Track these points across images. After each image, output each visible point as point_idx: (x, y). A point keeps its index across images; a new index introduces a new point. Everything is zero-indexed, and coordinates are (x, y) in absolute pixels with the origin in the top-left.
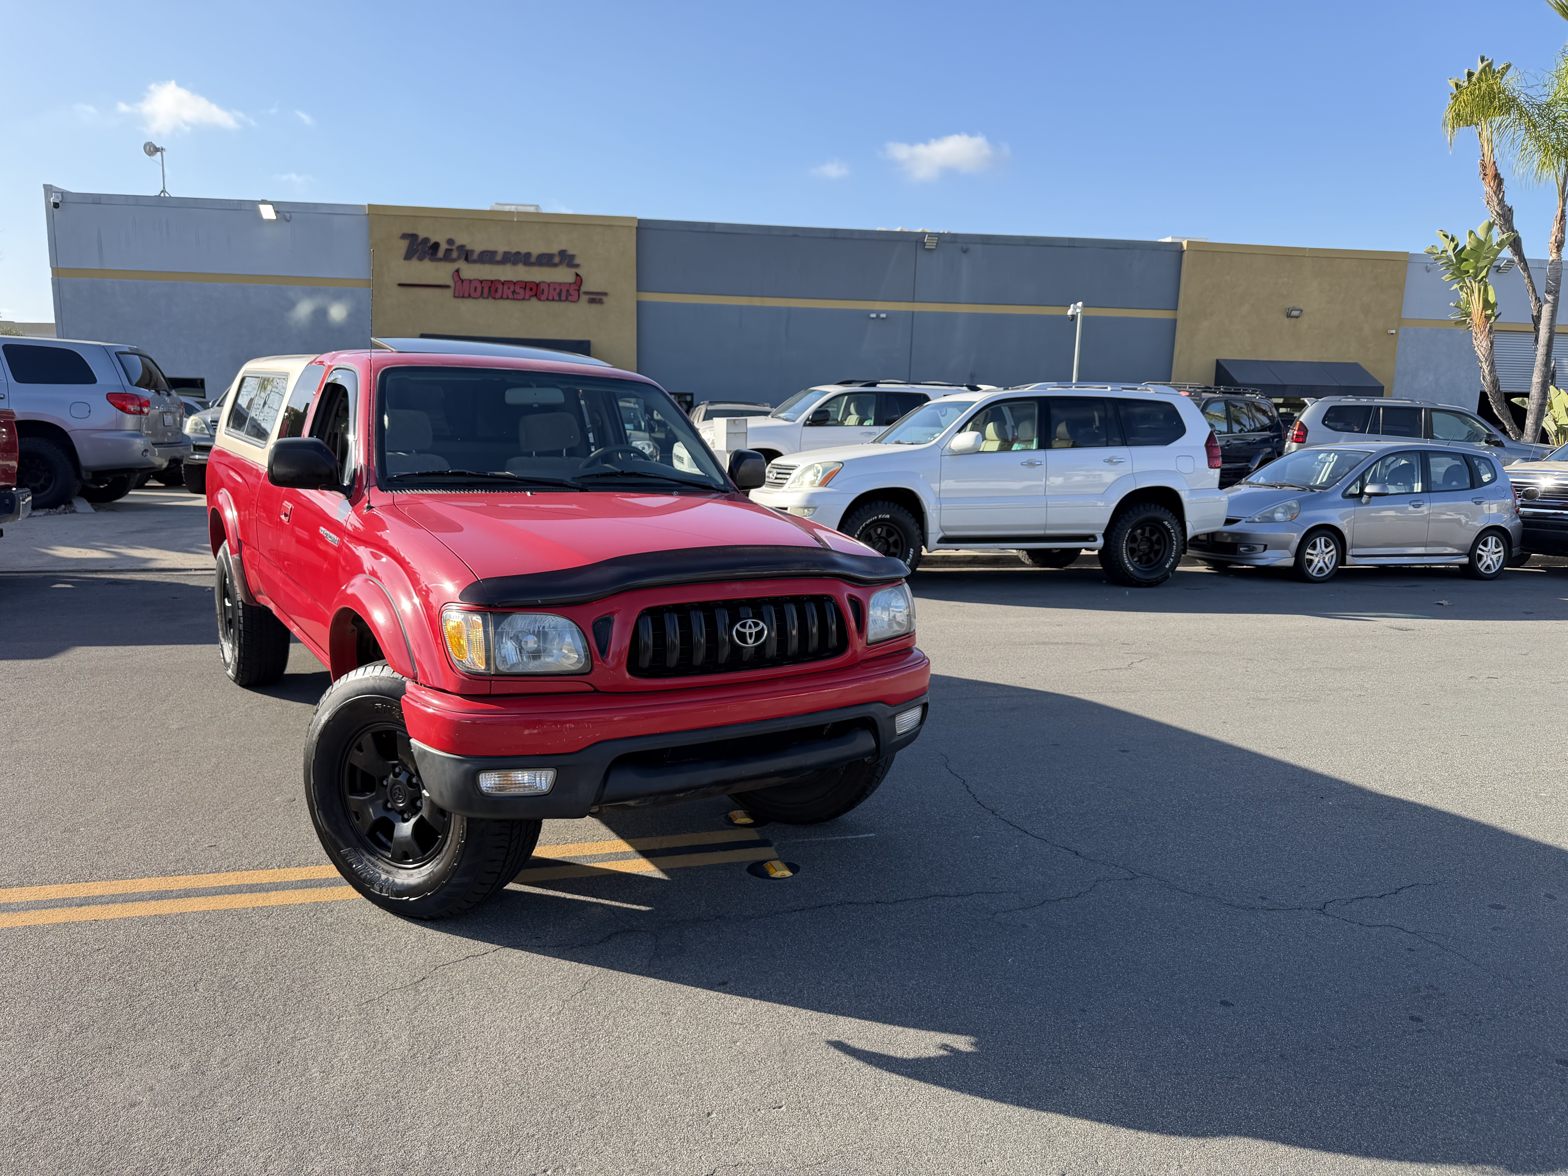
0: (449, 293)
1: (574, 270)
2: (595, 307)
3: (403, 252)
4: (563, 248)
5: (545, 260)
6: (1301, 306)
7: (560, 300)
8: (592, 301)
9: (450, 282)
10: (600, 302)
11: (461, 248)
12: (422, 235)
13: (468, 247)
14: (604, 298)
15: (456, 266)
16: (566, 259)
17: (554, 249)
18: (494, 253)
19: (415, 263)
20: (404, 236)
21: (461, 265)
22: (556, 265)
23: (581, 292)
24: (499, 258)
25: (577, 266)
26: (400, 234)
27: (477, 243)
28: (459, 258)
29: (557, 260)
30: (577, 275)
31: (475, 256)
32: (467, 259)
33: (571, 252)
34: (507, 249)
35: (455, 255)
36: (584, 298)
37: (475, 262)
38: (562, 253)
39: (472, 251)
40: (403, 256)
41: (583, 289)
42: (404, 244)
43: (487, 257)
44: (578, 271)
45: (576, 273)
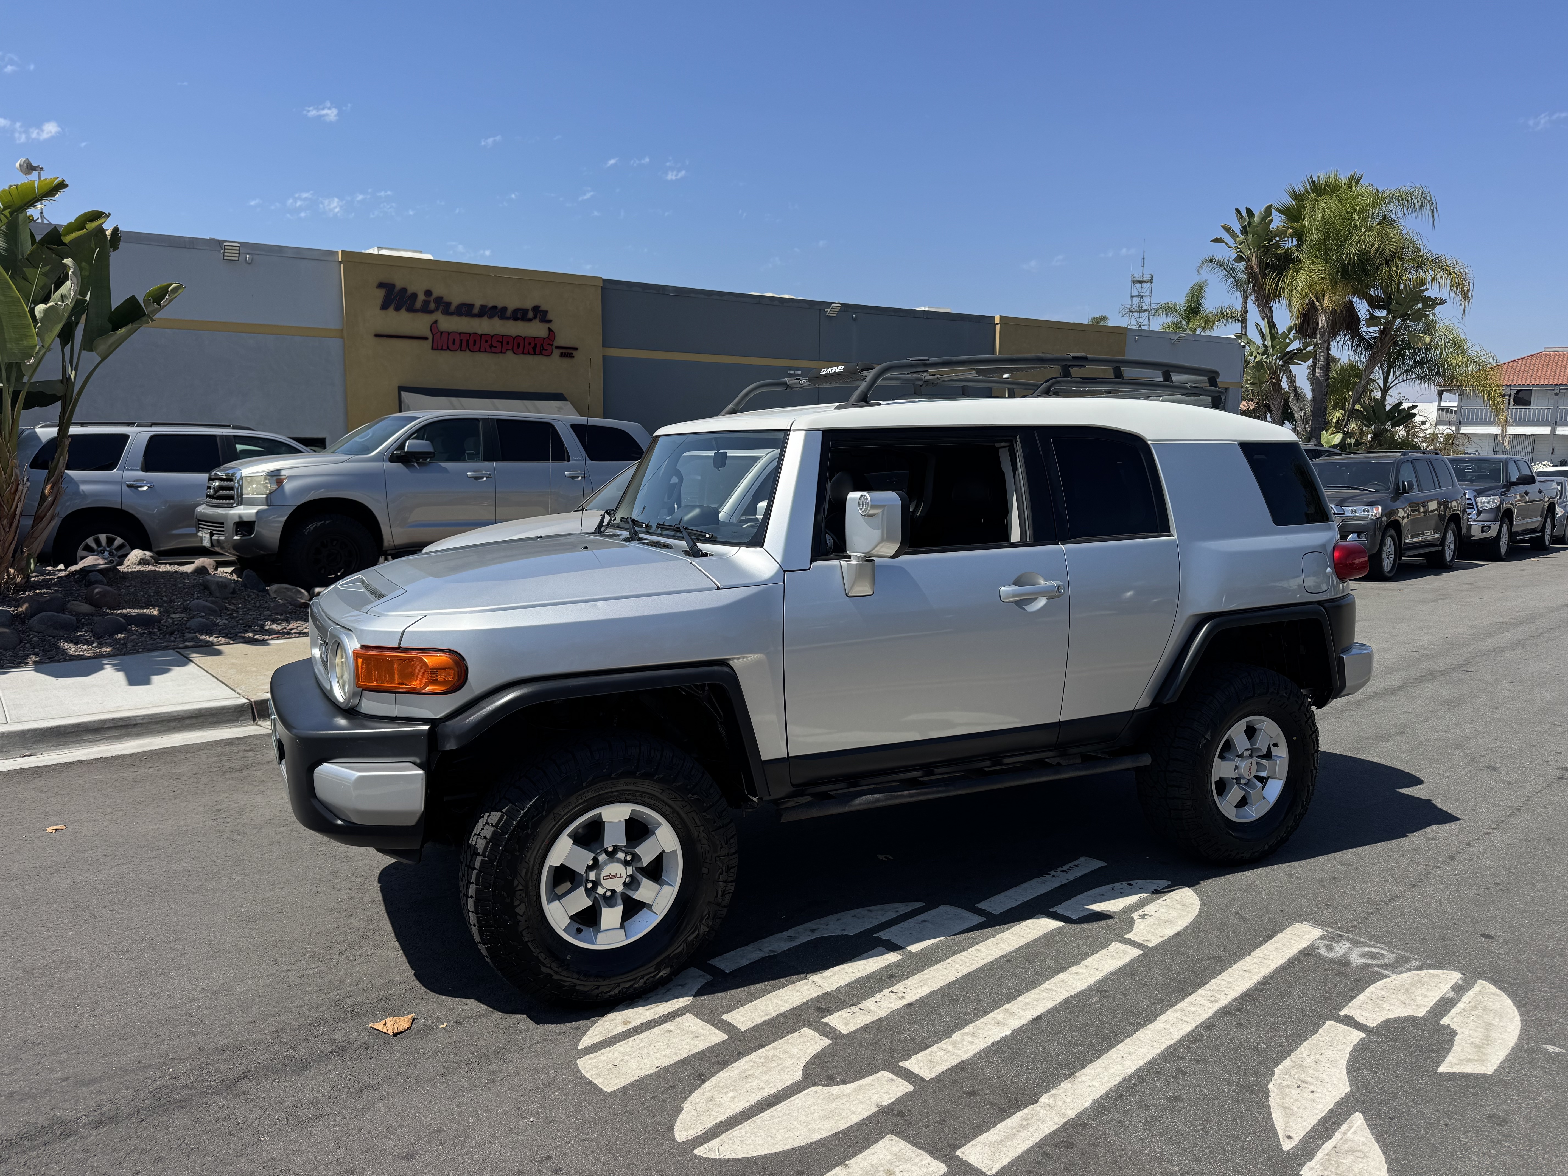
1: (547, 325)
2: (566, 362)
3: (380, 302)
4: (536, 303)
5: (520, 315)
7: (535, 354)
8: (563, 355)
9: (427, 332)
11: (439, 300)
12: (399, 284)
13: (446, 299)
16: (539, 314)
17: (529, 304)
18: (471, 306)
20: (381, 285)
21: (438, 316)
22: (530, 320)
23: (554, 346)
24: (476, 311)
26: (376, 283)
27: (456, 296)
28: (437, 309)
29: (531, 315)
30: (550, 330)
31: (452, 309)
32: (444, 312)
33: (543, 308)
35: (432, 306)
37: (452, 314)
38: (536, 309)
39: (450, 303)
40: (379, 307)
42: (381, 294)
43: (465, 310)
44: (551, 326)
45: (549, 328)
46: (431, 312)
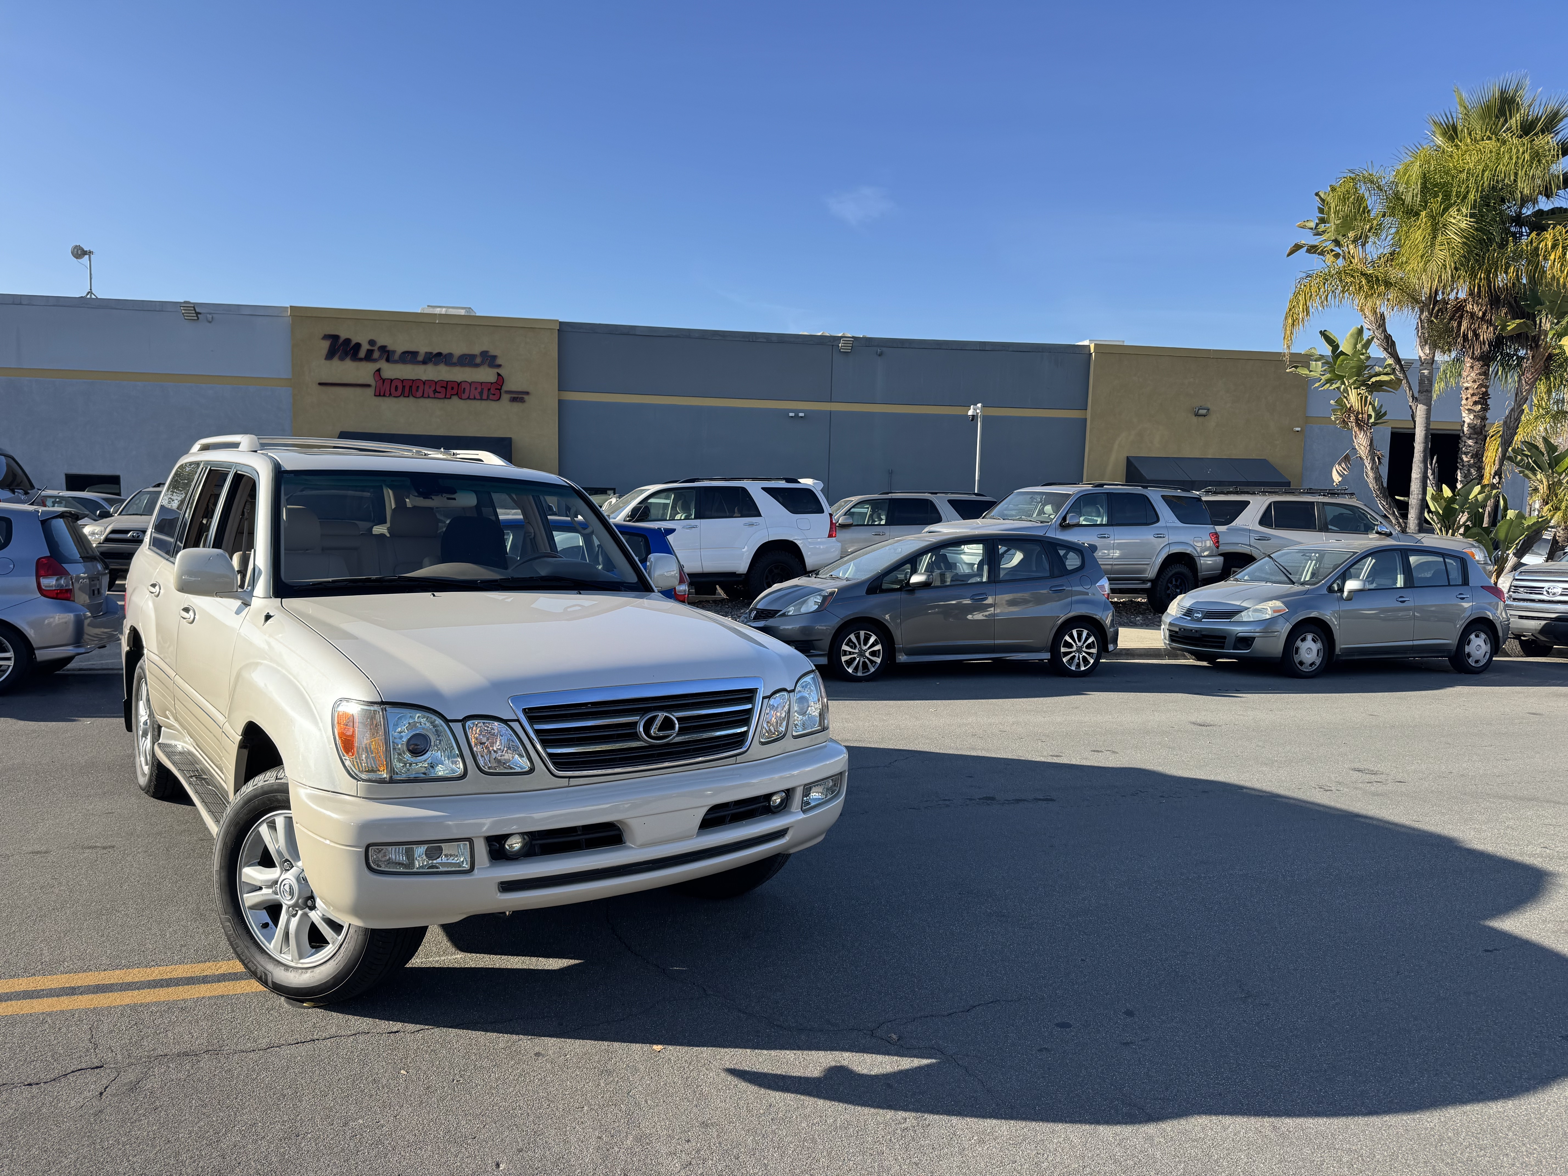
0: (370, 392)
1: (496, 370)
2: (516, 406)
3: (324, 352)
4: (484, 349)
5: (467, 361)
6: (1209, 406)
7: (481, 399)
8: (514, 400)
9: (371, 381)
10: (522, 400)
11: (383, 349)
12: (343, 335)
13: (390, 348)
14: (526, 397)
15: (377, 366)
16: (489, 359)
17: (476, 350)
18: (414, 354)
19: (336, 362)
20: (326, 337)
21: (383, 365)
22: (477, 366)
23: (502, 391)
24: (420, 358)
25: (499, 366)
26: (322, 336)
27: (399, 344)
28: (380, 358)
29: (478, 360)
30: (499, 375)
31: (396, 357)
32: (388, 360)
33: (493, 353)
34: (429, 350)
35: (376, 355)
36: (505, 397)
37: (396, 362)
38: (484, 354)
39: (394, 352)
40: (324, 357)
41: (505, 388)
42: (326, 344)
43: (410, 357)
44: (500, 371)
45: (498, 373)
46: (375, 361)
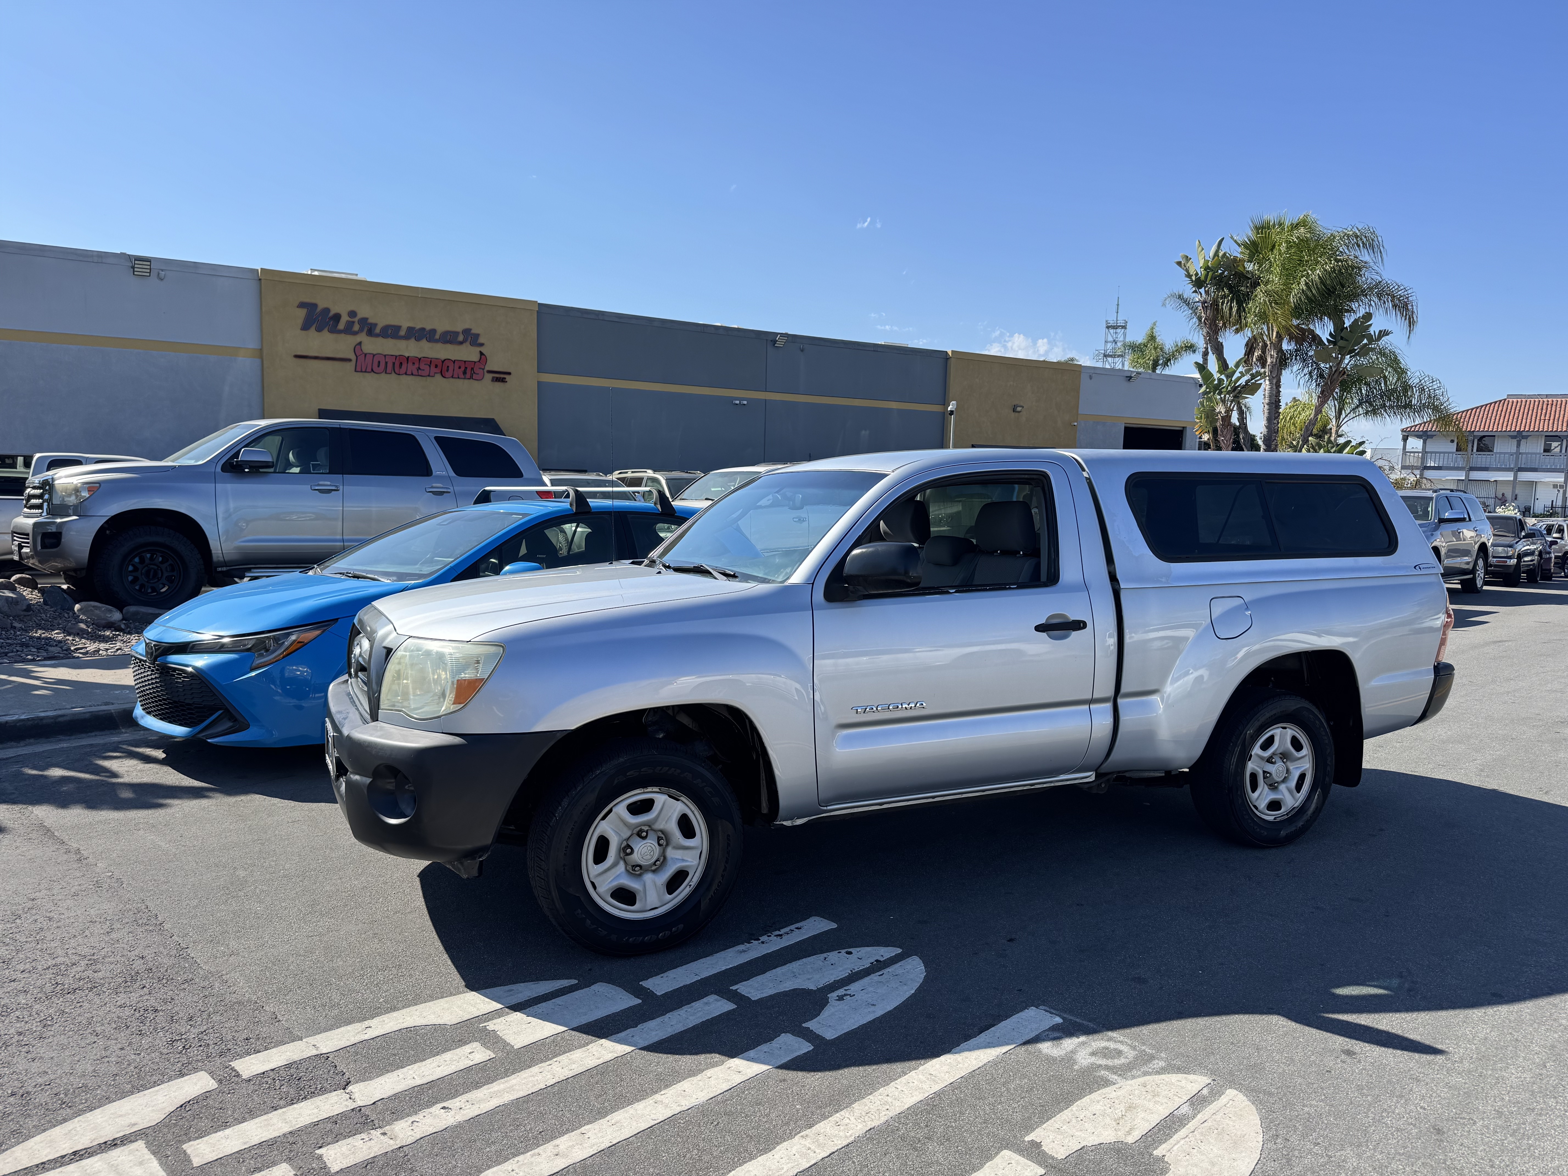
0: (350, 366)
1: (478, 349)
2: (498, 387)
3: (300, 322)
4: (467, 326)
5: (449, 338)
6: (1022, 404)
7: (465, 378)
8: (495, 380)
10: (503, 380)
11: (364, 321)
12: (322, 305)
13: (370, 321)
14: (508, 377)
15: (357, 339)
16: (471, 338)
17: (459, 328)
18: (399, 328)
19: (312, 334)
20: (302, 305)
21: (362, 337)
22: (461, 343)
23: (485, 370)
24: (402, 333)
26: (297, 303)
27: (382, 318)
28: (361, 330)
30: (481, 354)
31: (378, 330)
32: (369, 334)
33: (474, 331)
34: (411, 325)
35: (356, 327)
36: (488, 377)
37: (377, 336)
38: (467, 332)
39: (376, 325)
40: (300, 327)
41: (487, 368)
42: (302, 313)
44: (483, 349)
45: (481, 352)
46: (355, 333)
